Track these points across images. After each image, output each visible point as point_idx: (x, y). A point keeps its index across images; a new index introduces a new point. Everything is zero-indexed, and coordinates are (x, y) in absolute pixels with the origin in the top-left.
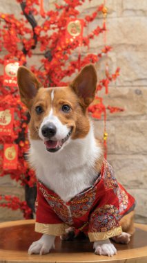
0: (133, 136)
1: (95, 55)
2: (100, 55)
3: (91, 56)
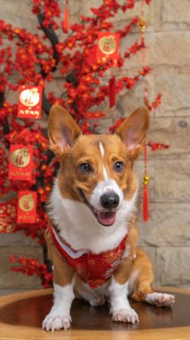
0: (178, 179)
1: (131, 79)
2: (136, 78)
3: (125, 80)
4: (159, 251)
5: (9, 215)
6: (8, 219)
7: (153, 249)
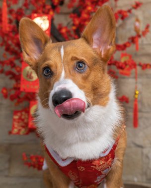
1: (125, 12)
2: (129, 11)
3: (120, 12)
4: (145, 151)
5: (23, 120)
6: (22, 124)
7: (139, 150)
